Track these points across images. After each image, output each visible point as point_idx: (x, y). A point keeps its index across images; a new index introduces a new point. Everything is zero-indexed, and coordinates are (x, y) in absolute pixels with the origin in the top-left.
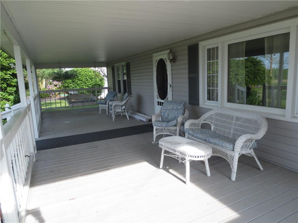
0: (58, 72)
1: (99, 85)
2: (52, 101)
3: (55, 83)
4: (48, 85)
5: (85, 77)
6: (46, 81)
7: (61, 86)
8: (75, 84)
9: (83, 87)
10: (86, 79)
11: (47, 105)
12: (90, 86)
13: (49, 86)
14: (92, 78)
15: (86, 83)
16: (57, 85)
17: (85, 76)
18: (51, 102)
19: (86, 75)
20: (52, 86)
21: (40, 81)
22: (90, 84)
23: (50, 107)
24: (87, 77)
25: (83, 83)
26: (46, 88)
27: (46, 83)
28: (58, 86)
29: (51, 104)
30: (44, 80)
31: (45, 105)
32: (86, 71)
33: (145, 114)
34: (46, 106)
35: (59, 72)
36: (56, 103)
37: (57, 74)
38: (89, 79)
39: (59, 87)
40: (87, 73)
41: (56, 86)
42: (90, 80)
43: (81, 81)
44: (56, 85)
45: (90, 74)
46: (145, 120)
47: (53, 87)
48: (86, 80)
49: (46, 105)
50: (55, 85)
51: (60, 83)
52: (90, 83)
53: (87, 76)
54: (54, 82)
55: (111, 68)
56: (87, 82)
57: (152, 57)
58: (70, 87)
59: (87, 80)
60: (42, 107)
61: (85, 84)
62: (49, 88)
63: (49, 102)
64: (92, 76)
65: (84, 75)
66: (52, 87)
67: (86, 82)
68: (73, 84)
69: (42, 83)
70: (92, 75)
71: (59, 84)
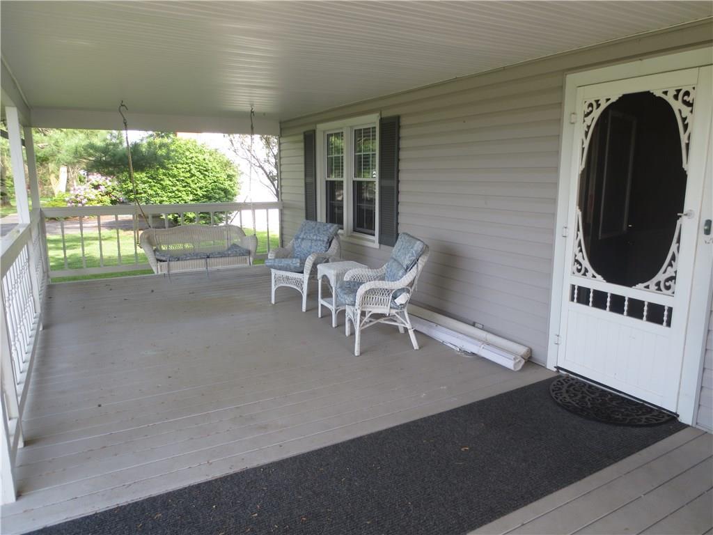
0: (107, 145)
1: (226, 191)
2: (86, 233)
3: (96, 178)
4: (75, 183)
5: (185, 166)
6: (68, 172)
7: (110, 189)
8: (155, 186)
9: (180, 194)
10: (189, 171)
11: (67, 244)
12: (200, 193)
13: (76, 188)
14: (206, 171)
15: (188, 185)
16: (99, 185)
17: (187, 164)
18: (84, 236)
19: (188, 161)
20: (84, 187)
21: (53, 172)
22: (201, 188)
23: (78, 251)
24: (192, 167)
25: (178, 183)
26: (68, 190)
27: (68, 179)
28: (102, 188)
29: (82, 240)
30: (63, 169)
31: (61, 245)
32: (188, 150)
33: (473, 325)
34: (64, 249)
35: (110, 144)
36: (100, 239)
37: (105, 150)
38: (198, 174)
39: (106, 190)
40: (194, 155)
41: (96, 187)
42: (201, 176)
43: (174, 176)
44: (96, 184)
45: (201, 157)
46: (509, 363)
47: (87, 190)
48: (188, 175)
49: (64, 245)
50: (93, 185)
51: (108, 181)
52: (200, 184)
53: (193, 163)
54: (90, 177)
55: (302, 137)
56: (193, 181)
57: (561, 88)
58: (141, 193)
59: (193, 175)
60: (51, 253)
61: (184, 187)
62: (77, 193)
63: (77, 233)
64: (207, 164)
65: (184, 159)
66: (85, 189)
67: (189, 181)
68: (150, 186)
69: (57, 177)
70: (207, 161)
71: (108, 183)
